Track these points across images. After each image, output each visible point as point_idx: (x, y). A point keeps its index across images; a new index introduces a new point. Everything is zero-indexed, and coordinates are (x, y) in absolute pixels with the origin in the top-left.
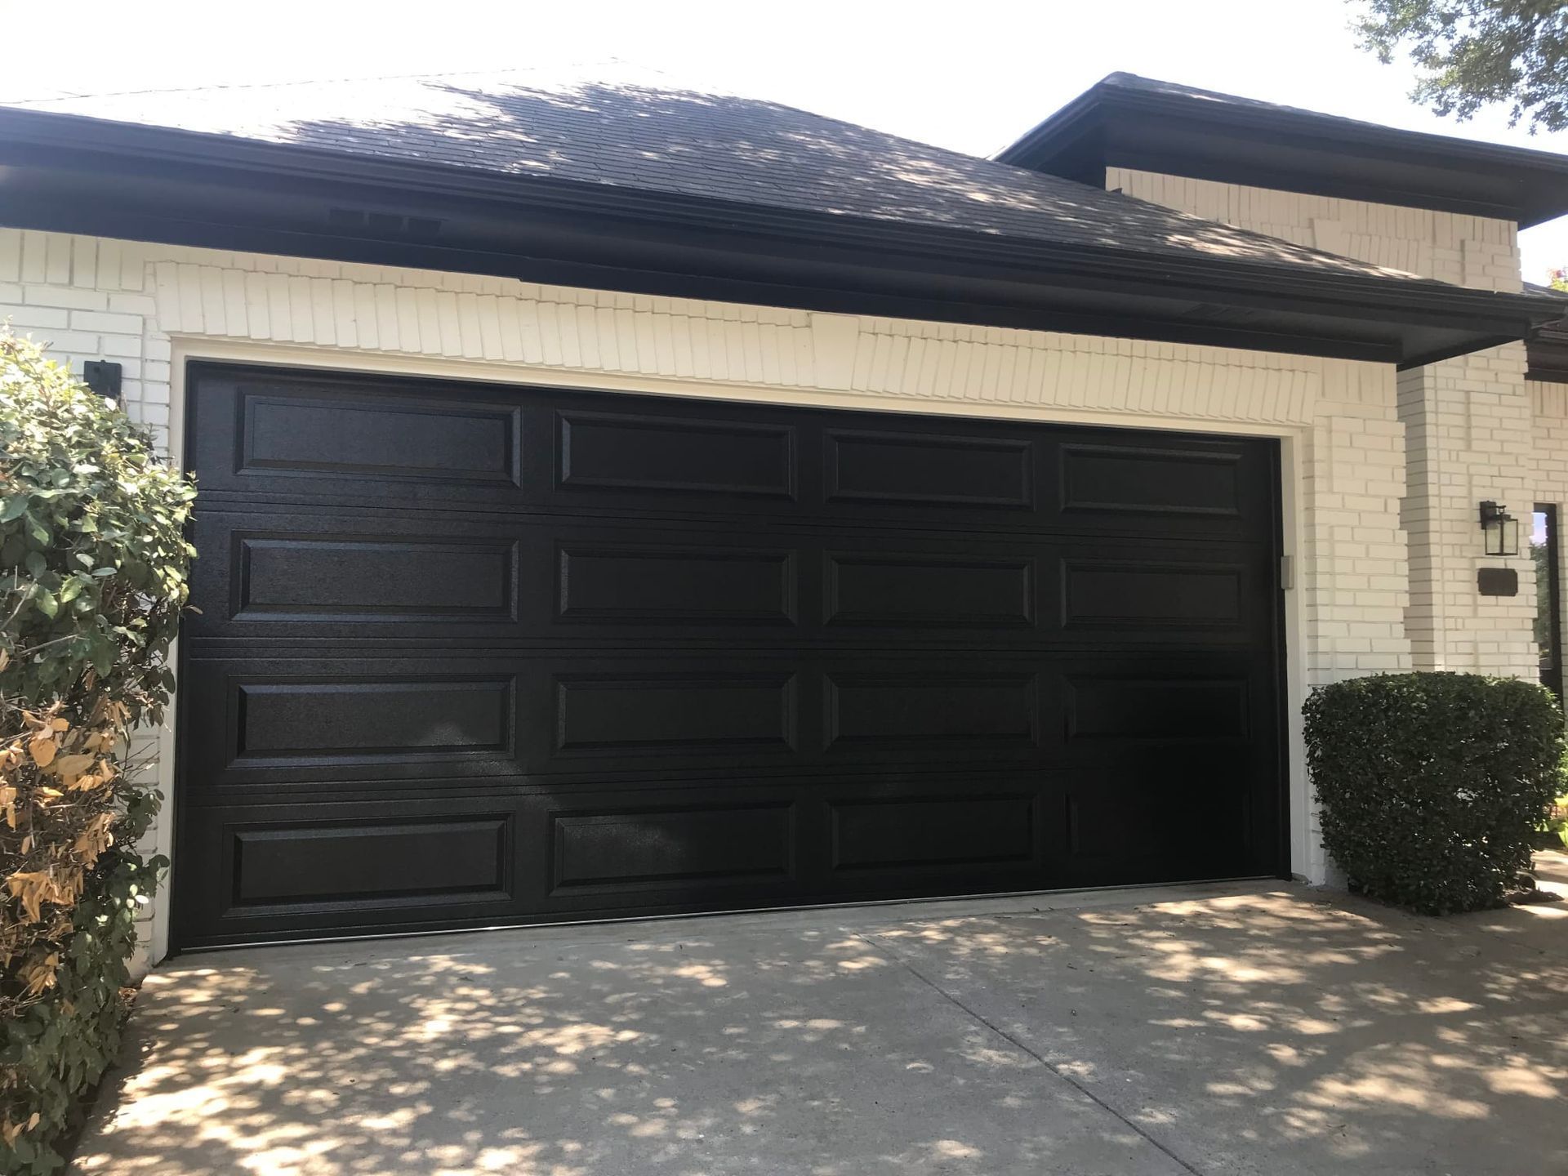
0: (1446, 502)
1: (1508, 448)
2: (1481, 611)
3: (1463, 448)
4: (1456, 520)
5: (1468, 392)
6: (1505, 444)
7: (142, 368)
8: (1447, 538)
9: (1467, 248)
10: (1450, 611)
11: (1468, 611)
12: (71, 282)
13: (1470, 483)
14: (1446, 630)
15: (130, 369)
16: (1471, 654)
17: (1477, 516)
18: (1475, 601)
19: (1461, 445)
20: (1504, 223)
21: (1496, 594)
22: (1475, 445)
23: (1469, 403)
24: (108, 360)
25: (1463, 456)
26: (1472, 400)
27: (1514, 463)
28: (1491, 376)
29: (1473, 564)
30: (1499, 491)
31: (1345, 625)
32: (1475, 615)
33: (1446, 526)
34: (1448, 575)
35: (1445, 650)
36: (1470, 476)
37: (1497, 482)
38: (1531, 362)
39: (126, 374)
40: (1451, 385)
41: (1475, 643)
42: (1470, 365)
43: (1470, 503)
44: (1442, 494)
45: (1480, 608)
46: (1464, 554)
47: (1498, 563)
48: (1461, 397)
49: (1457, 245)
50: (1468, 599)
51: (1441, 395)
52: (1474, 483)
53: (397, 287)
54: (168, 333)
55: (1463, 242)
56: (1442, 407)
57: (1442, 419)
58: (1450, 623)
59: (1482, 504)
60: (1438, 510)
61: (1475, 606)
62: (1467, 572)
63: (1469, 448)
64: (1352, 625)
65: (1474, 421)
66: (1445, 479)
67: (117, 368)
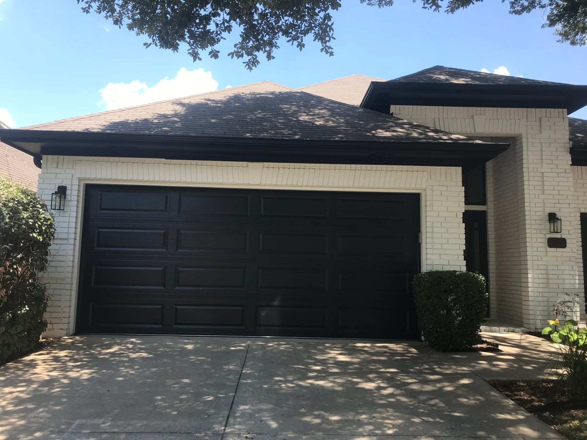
0: (533, 213)
1: (561, 193)
2: (549, 254)
3: (541, 193)
4: (537, 220)
5: (543, 173)
6: (560, 191)
7: (71, 187)
8: (533, 227)
9: (542, 120)
10: (534, 254)
11: (543, 254)
12: (57, 167)
13: (544, 206)
14: (533, 260)
15: (69, 187)
16: (545, 270)
17: (547, 218)
18: (546, 250)
19: (540, 192)
20: (561, 110)
21: (556, 247)
22: (546, 192)
23: (543, 177)
24: (64, 185)
25: (541, 196)
26: (544, 176)
27: (566, 198)
28: (555, 166)
29: (546, 236)
30: (558, 209)
31: (439, 255)
32: (546, 255)
33: (533, 222)
34: (534, 240)
35: (533, 268)
36: (544, 203)
37: (559, 205)
38: (572, 160)
39: (67, 188)
40: (535, 170)
41: (547, 266)
42: (543, 163)
43: (544, 213)
44: (531, 210)
45: (548, 253)
46: (541, 232)
47: (558, 236)
48: (540, 174)
49: (538, 119)
50: (544, 249)
51: (531, 174)
52: (545, 206)
53: (133, 163)
54: (78, 178)
55: (540, 118)
56: (531, 179)
57: (531, 183)
58: (535, 258)
59: (549, 214)
60: (529, 216)
61: (547, 252)
62: (543, 239)
63: (543, 193)
64: (441, 256)
65: (545, 183)
66: (532, 205)
67: (66, 187)
